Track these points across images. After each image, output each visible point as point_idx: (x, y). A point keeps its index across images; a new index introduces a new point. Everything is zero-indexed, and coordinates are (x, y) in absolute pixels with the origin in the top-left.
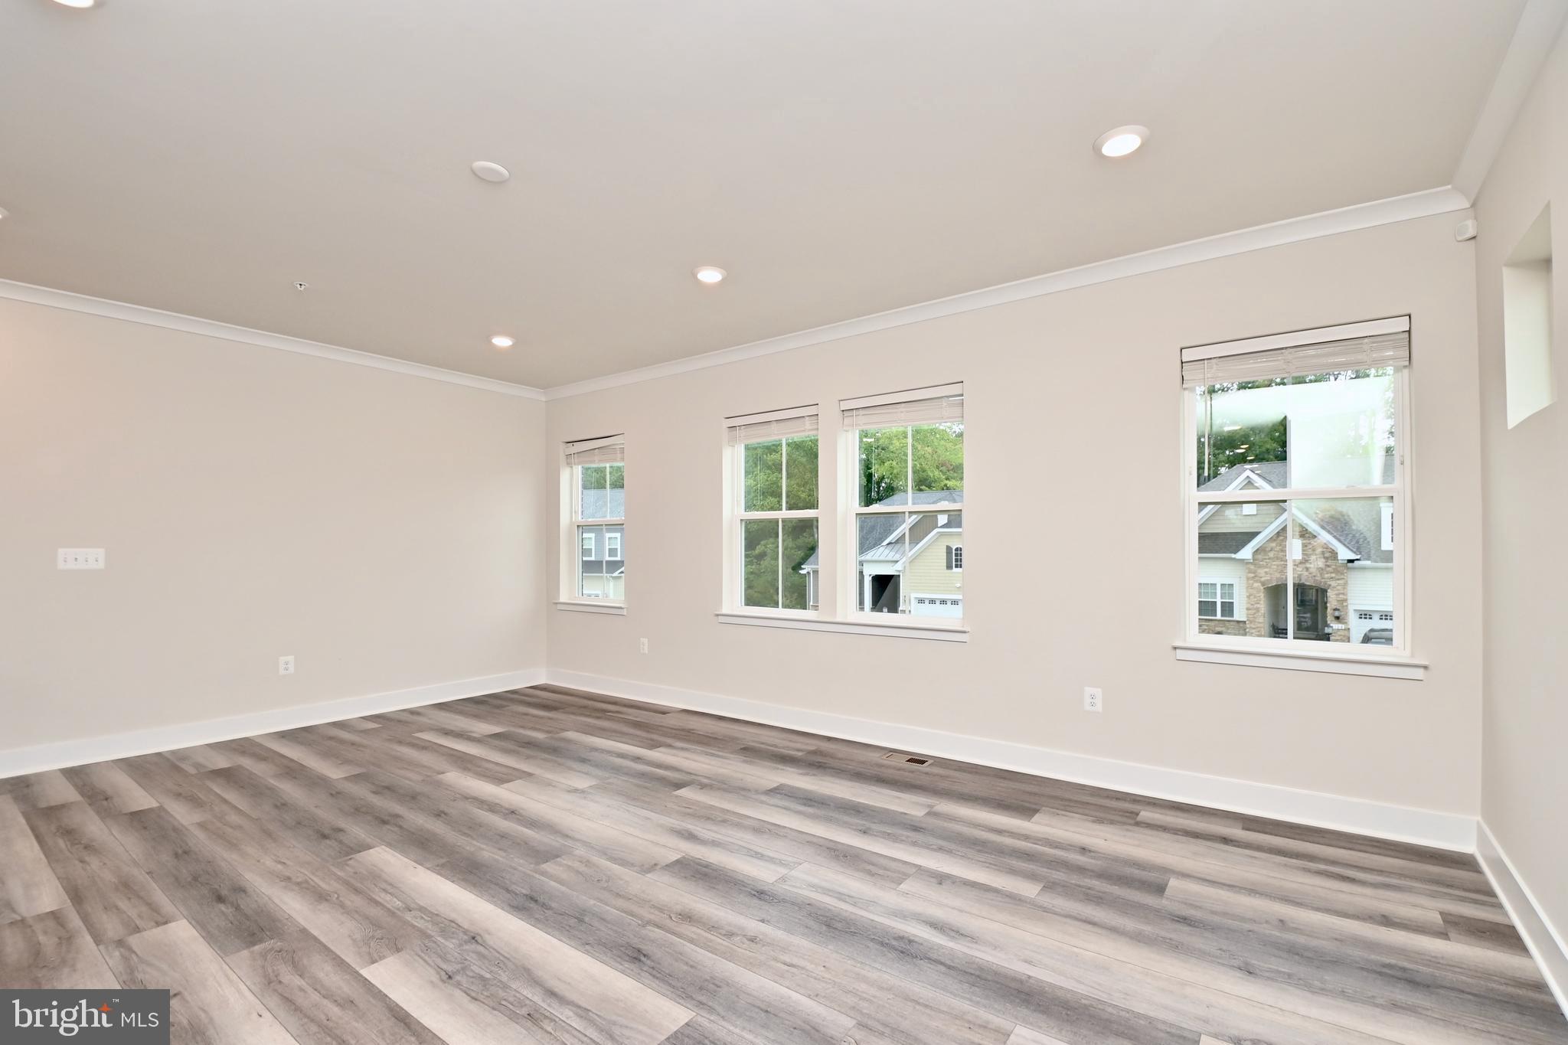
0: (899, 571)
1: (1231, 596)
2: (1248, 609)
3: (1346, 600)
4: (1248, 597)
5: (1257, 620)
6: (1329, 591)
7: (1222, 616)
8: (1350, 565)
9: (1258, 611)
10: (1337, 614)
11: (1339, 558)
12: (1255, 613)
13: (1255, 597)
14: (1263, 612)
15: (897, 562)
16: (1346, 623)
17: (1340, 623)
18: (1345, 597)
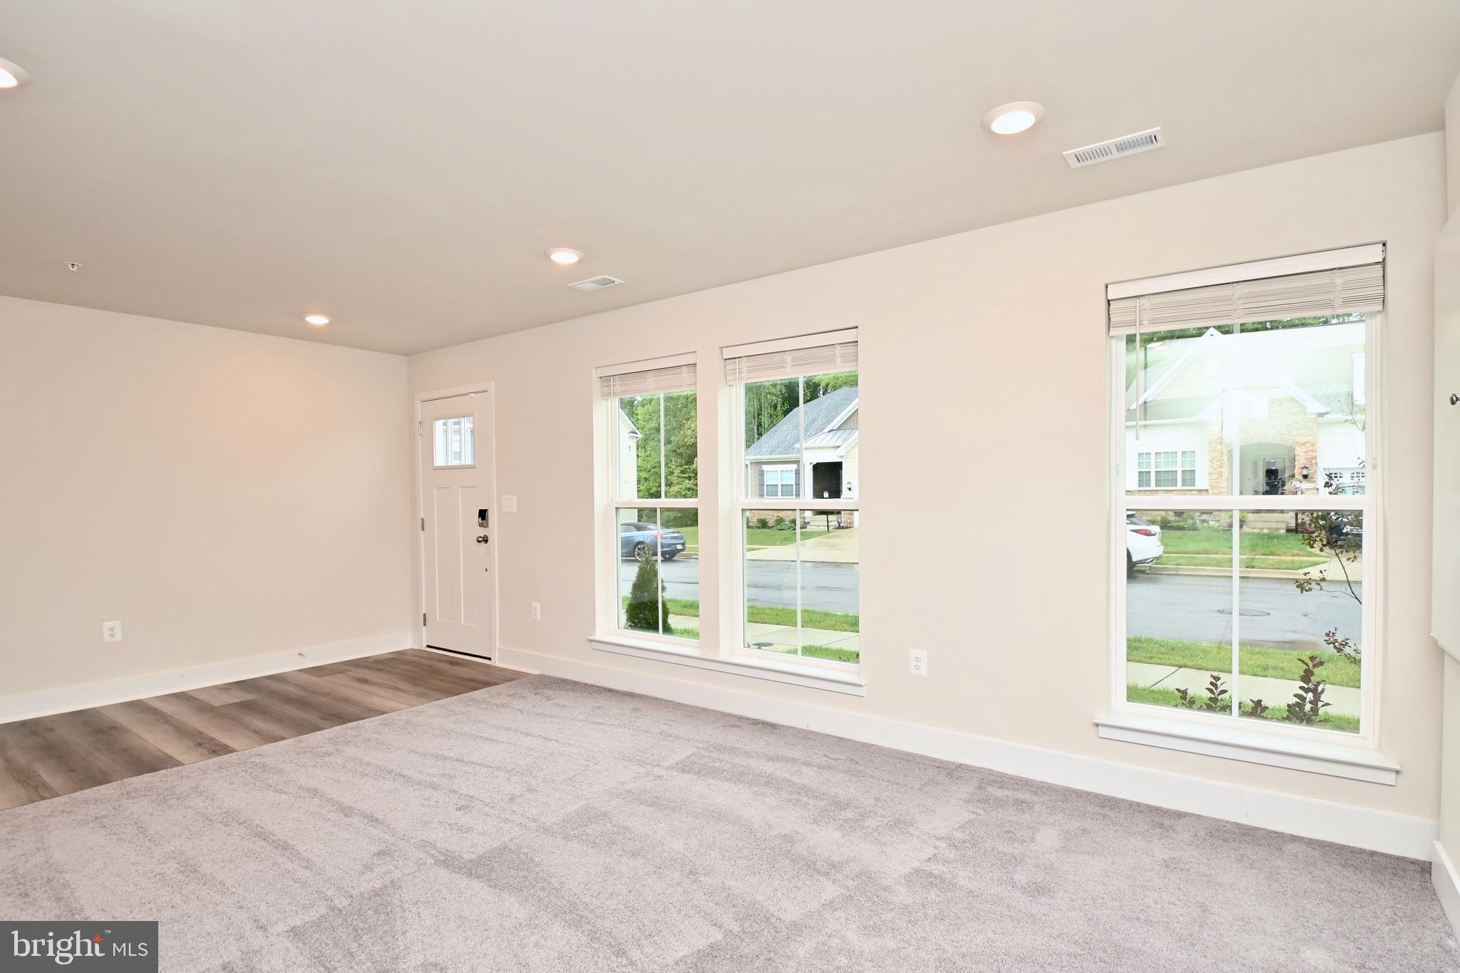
0: (841, 457)
1: (1193, 463)
2: (1210, 474)
3: (1315, 458)
4: (1211, 461)
5: (1219, 485)
6: (1296, 448)
7: (1183, 485)
8: (1320, 419)
9: (1221, 475)
10: (1305, 472)
11: (1308, 412)
12: (1217, 478)
13: (1218, 461)
14: (1226, 475)
15: (839, 447)
16: (1315, 482)
17: (1309, 482)
18: (1314, 454)
